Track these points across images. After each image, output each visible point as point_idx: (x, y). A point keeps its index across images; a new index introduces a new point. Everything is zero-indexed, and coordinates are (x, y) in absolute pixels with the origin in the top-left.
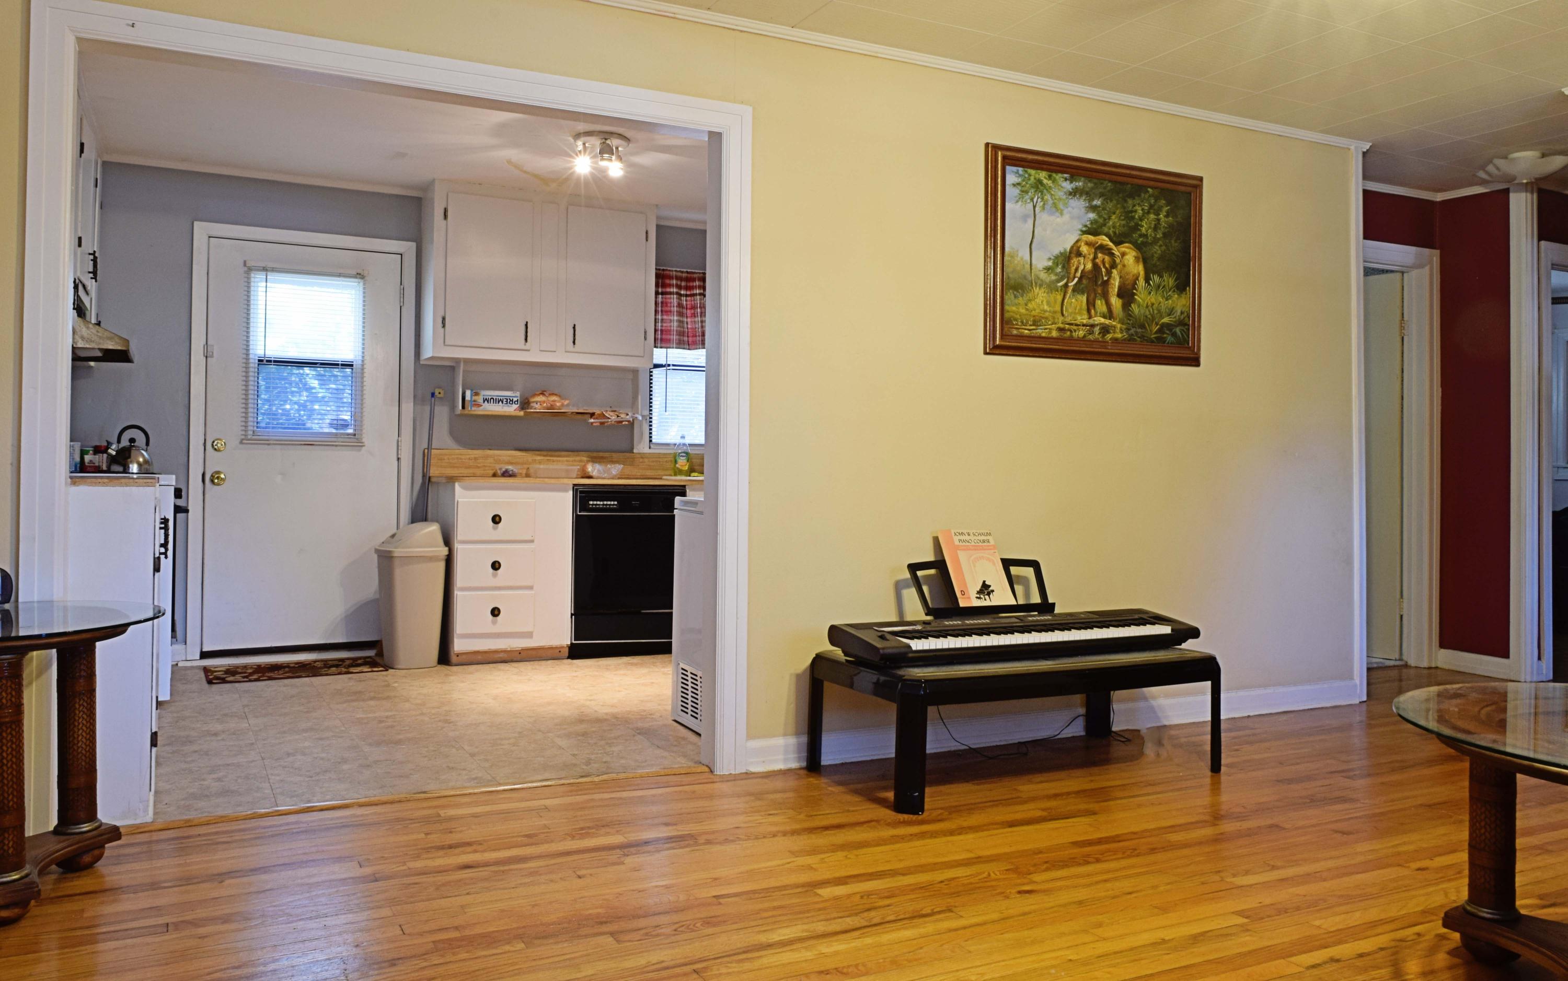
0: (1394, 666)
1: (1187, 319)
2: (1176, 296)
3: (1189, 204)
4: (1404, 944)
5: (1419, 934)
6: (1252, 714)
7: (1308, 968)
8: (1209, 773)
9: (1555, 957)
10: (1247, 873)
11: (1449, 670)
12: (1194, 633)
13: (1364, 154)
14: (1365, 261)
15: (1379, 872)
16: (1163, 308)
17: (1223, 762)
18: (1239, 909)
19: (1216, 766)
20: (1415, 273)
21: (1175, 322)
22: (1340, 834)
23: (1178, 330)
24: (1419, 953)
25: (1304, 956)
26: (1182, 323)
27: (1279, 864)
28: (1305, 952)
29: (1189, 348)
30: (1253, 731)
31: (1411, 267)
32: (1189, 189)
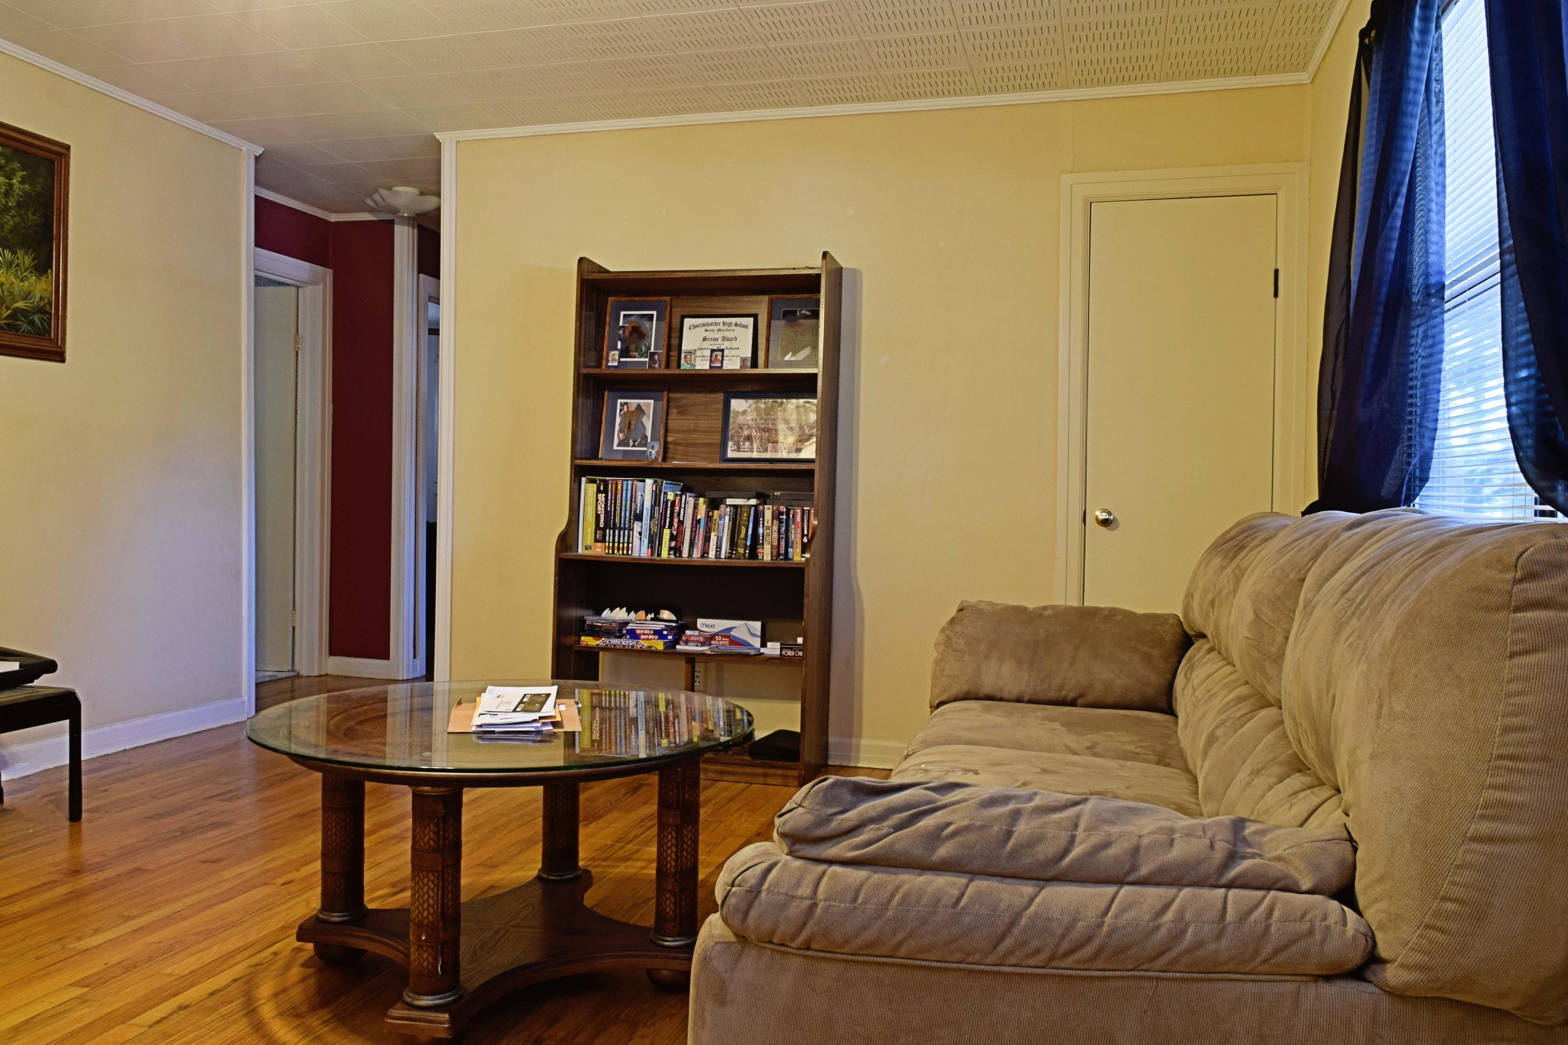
0: (286, 678)
1: (48, 307)
2: (34, 278)
3: (51, 173)
4: (260, 967)
5: (275, 954)
6: (128, 747)
7: (151, 1026)
8: (68, 823)
9: (395, 944)
10: (96, 931)
11: (338, 676)
12: (50, 666)
13: (257, 159)
14: (256, 269)
15: (246, 895)
16: (16, 291)
17: (84, 807)
18: (79, 977)
19: (75, 814)
20: (309, 289)
21: (32, 308)
22: (210, 864)
23: (36, 318)
24: (274, 973)
25: (149, 1012)
26: (42, 311)
27: (134, 912)
28: (150, 1008)
29: (51, 340)
30: (127, 766)
31: (306, 283)
32: (53, 156)
